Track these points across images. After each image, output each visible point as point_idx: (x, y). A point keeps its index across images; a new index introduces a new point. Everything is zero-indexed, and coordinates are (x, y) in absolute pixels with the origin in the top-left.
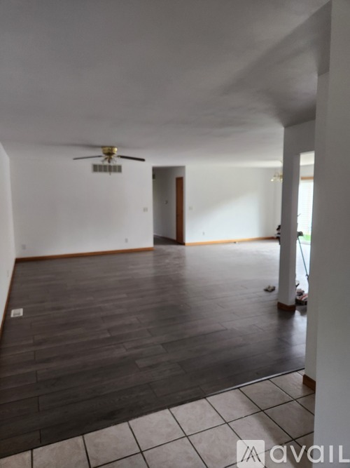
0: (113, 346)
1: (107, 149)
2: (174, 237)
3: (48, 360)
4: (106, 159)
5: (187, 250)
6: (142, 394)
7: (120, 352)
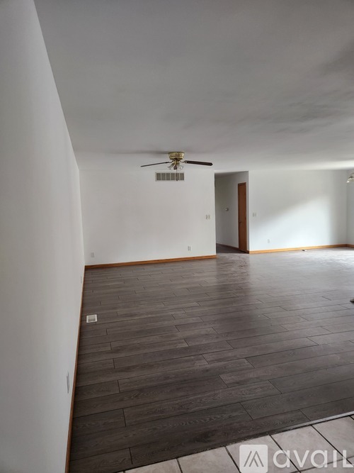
0: (192, 357)
1: (174, 154)
2: (237, 246)
3: (128, 369)
4: (173, 164)
5: (251, 258)
6: (235, 414)
7: (202, 364)
